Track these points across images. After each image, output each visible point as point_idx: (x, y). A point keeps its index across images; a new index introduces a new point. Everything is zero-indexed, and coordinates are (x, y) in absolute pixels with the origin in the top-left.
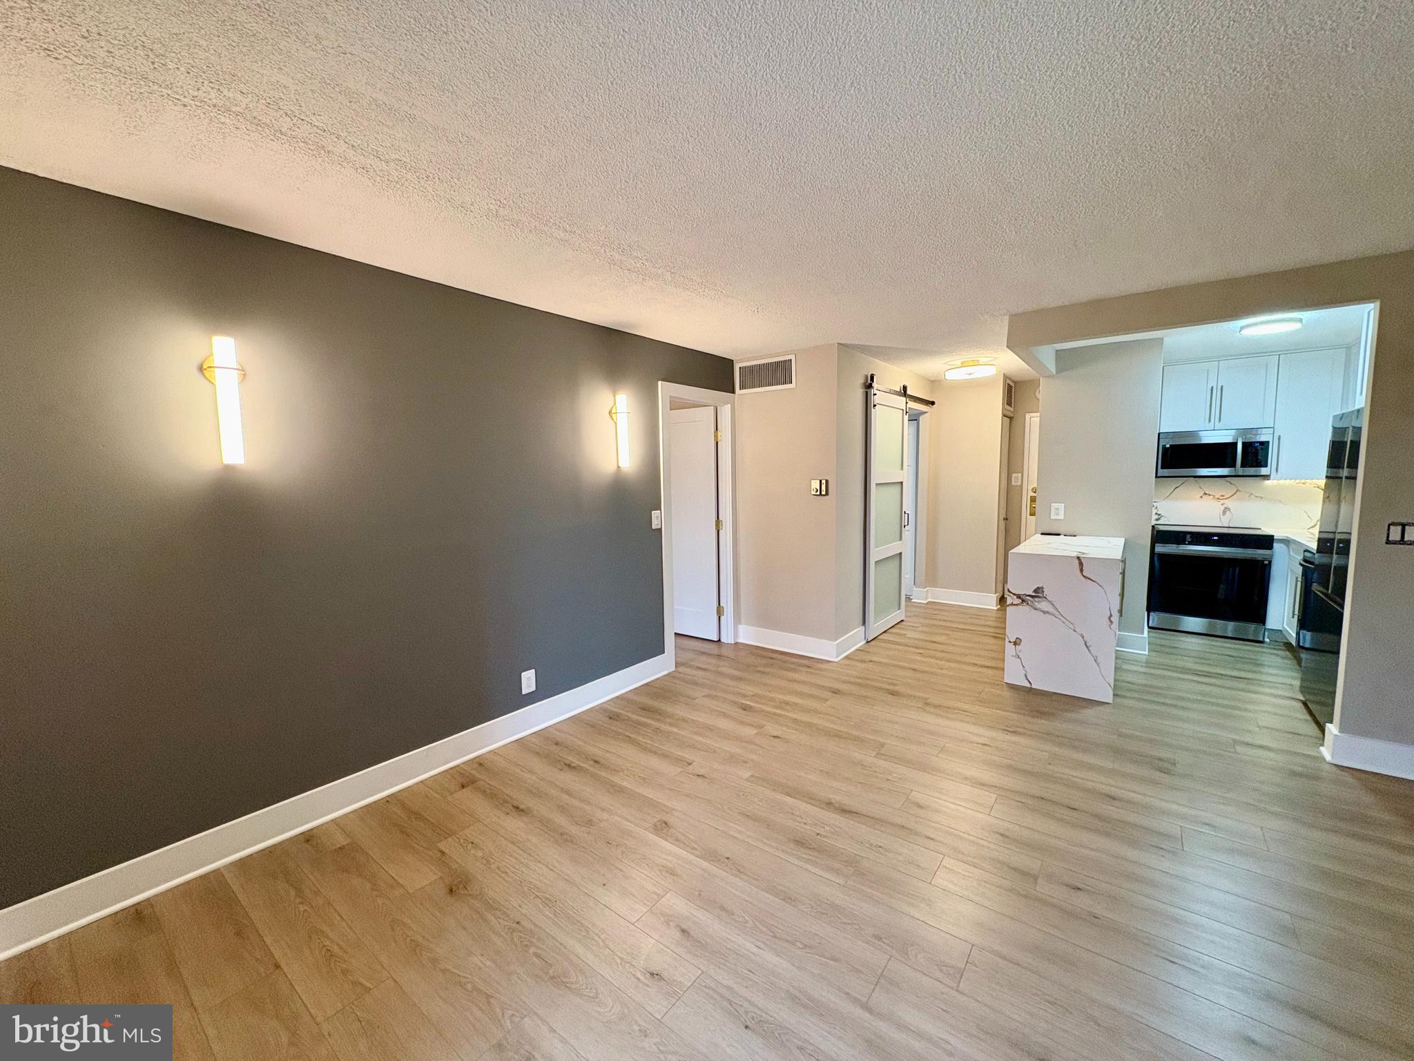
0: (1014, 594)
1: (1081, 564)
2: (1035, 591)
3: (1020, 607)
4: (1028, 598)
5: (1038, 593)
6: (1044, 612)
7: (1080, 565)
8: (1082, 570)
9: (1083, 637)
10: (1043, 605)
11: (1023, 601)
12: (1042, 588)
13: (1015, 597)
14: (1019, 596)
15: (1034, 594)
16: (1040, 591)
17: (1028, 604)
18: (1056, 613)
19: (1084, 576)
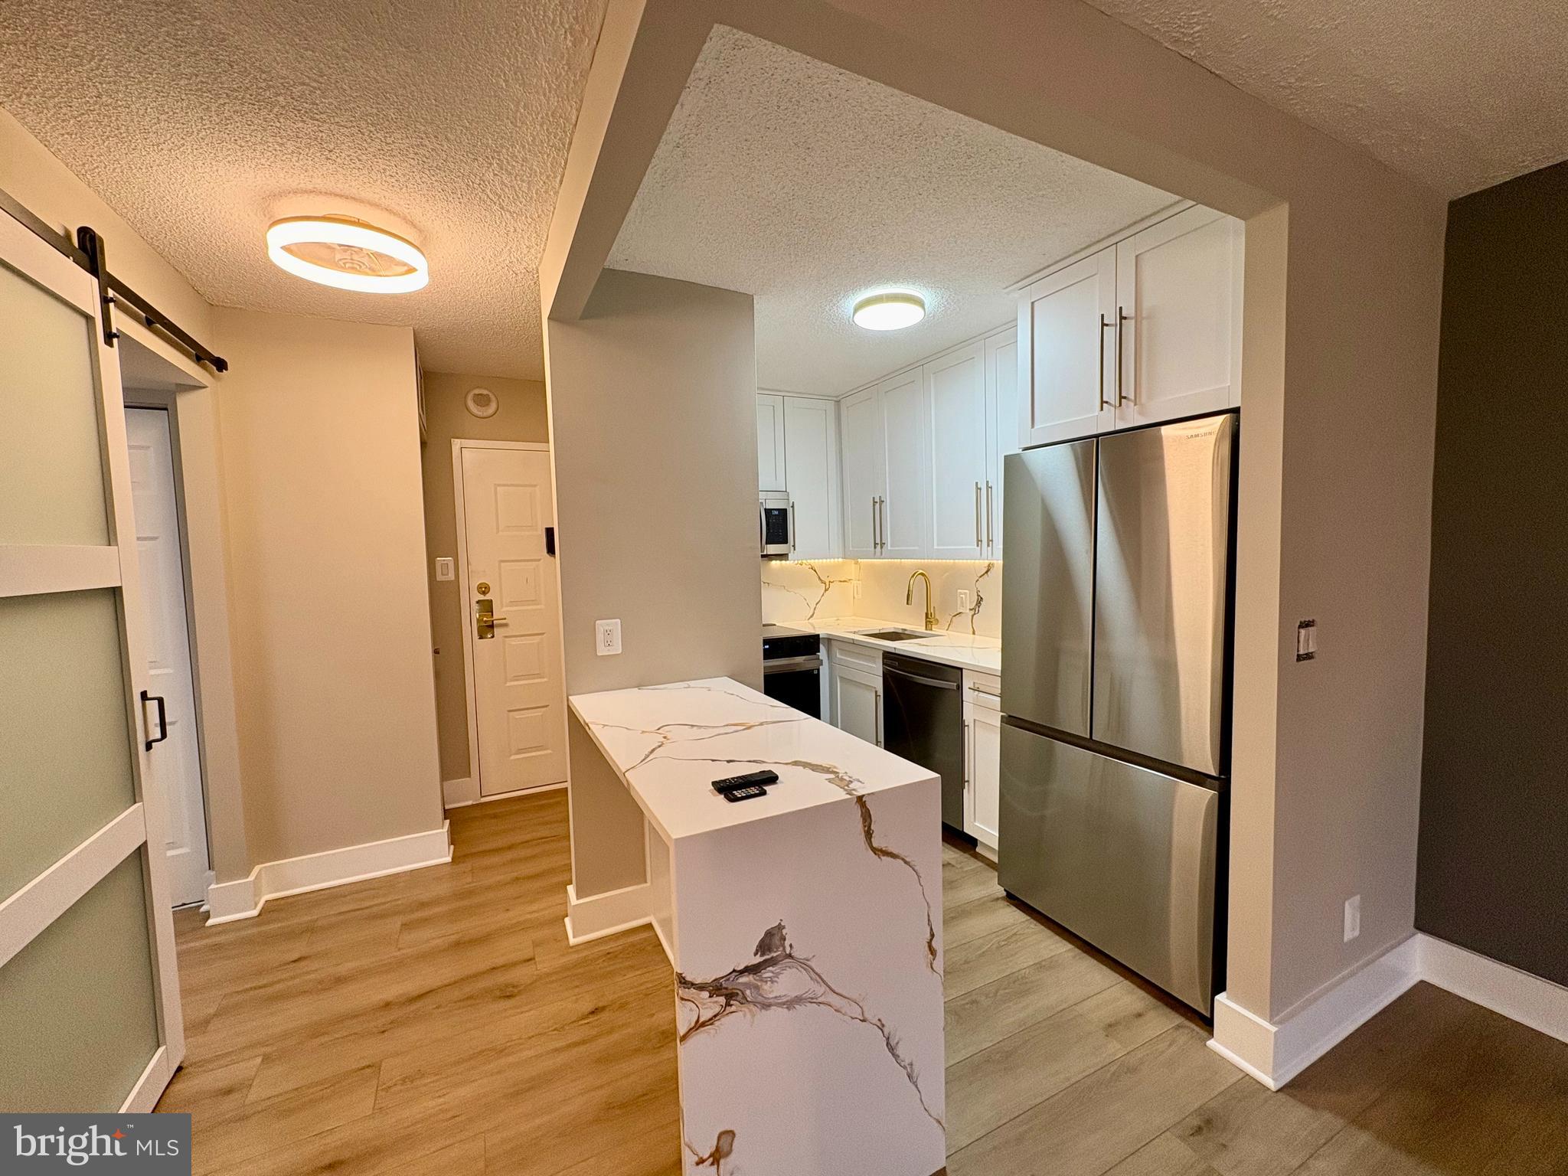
0: (701, 987)
1: (867, 817)
2: (764, 947)
3: (725, 1022)
4: (743, 979)
5: (770, 950)
6: (790, 1004)
7: (864, 820)
8: (869, 834)
9: (881, 1027)
10: (784, 982)
11: (730, 996)
12: (780, 927)
13: (706, 994)
14: (716, 988)
15: (759, 959)
16: (776, 940)
17: (745, 1001)
18: (820, 989)
19: (875, 850)
